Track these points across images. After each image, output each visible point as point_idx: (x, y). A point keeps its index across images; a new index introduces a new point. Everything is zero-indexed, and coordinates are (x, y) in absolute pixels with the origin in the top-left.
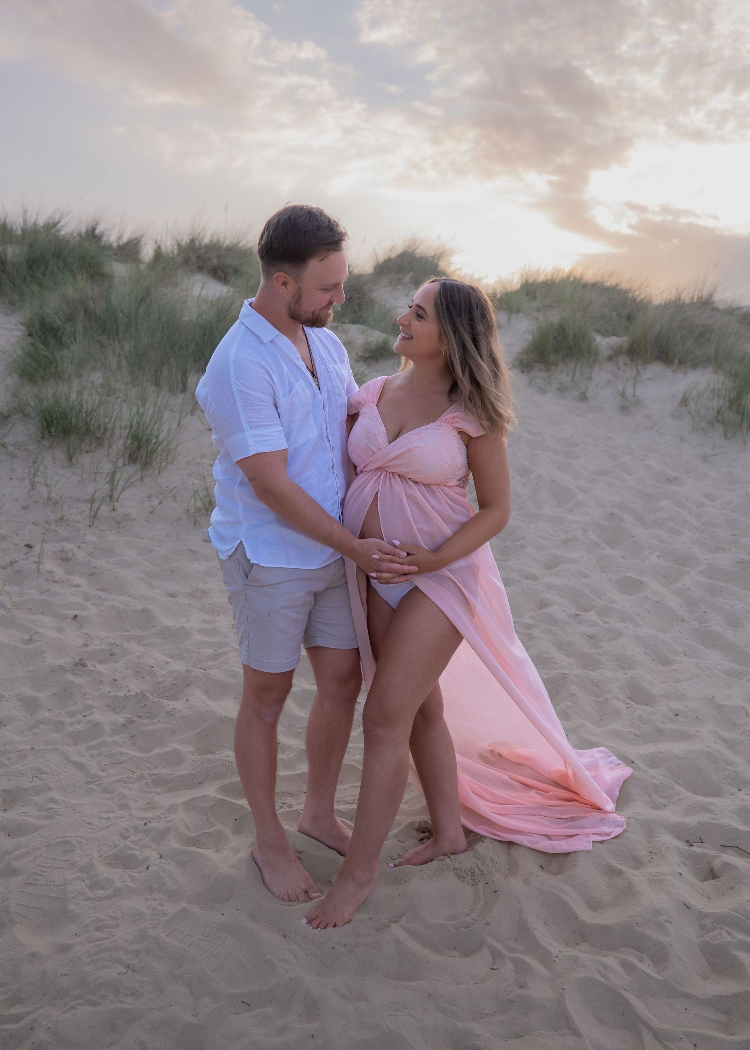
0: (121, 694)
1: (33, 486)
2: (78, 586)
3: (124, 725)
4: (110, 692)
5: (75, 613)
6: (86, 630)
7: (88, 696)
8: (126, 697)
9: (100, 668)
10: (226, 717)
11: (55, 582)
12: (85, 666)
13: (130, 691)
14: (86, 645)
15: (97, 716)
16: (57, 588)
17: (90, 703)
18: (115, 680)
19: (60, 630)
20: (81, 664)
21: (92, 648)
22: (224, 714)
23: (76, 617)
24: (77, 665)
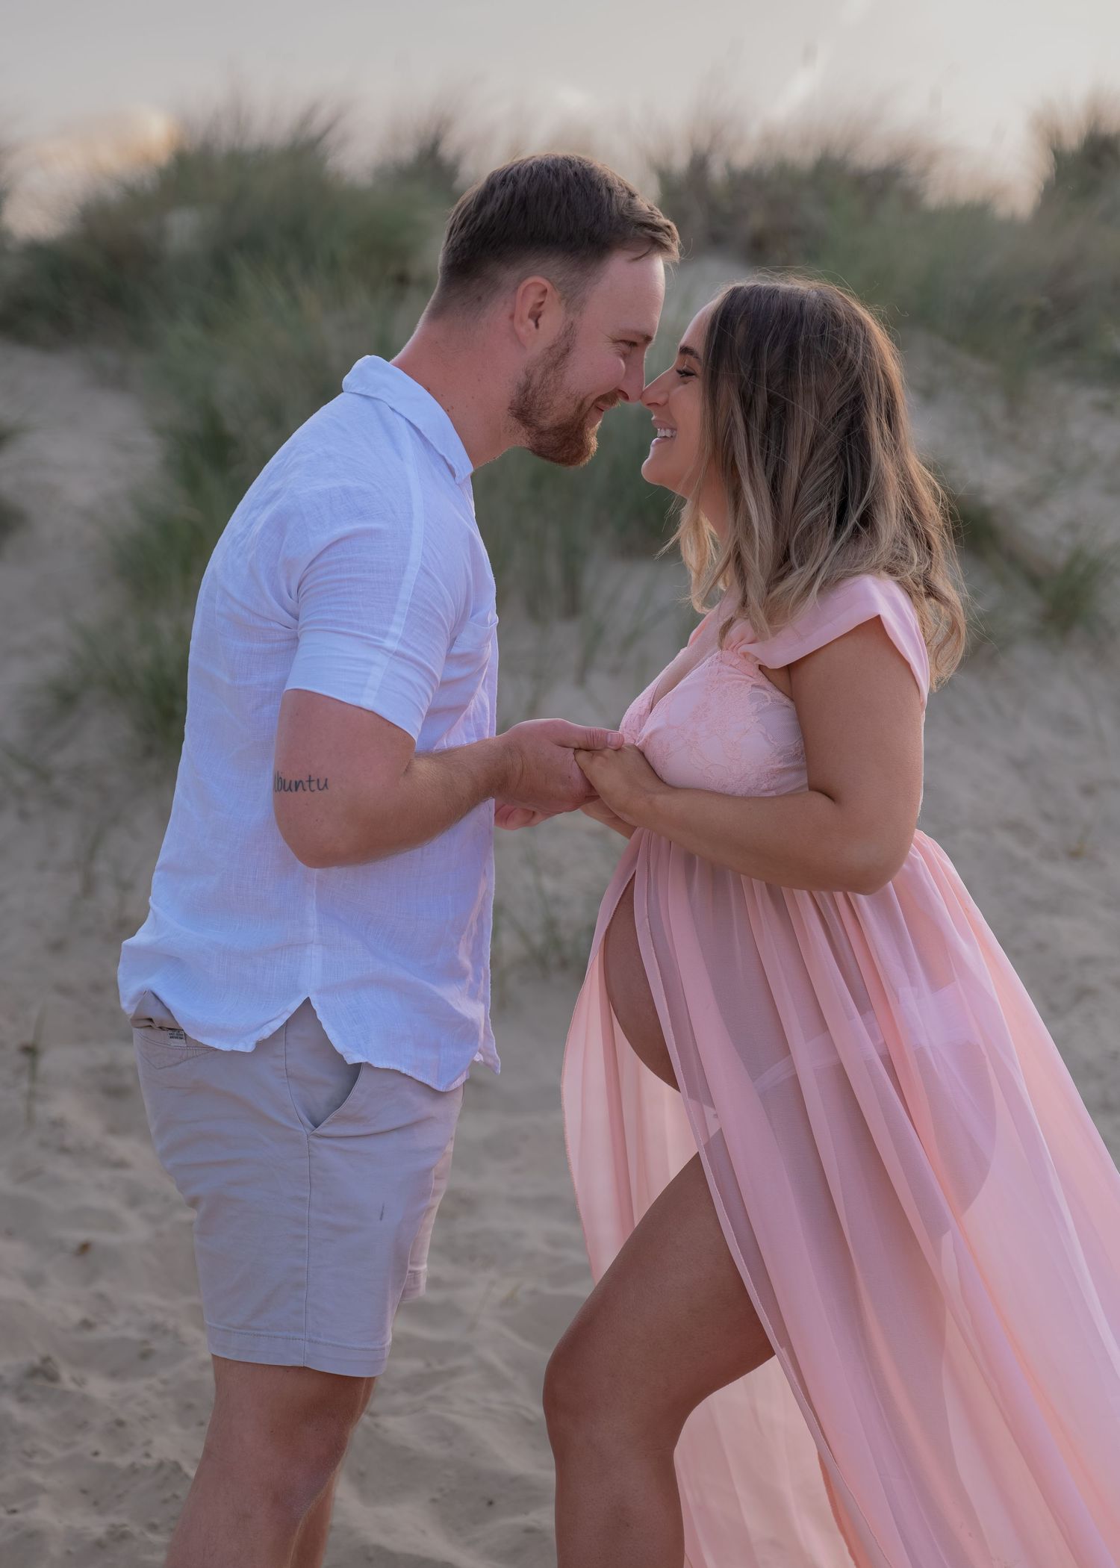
0: (123, 1461)
1: (89, 887)
2: (121, 1164)
3: (99, 1544)
4: (96, 1454)
5: (81, 1236)
6: (103, 1286)
7: (37, 1460)
8: (134, 1470)
9: (99, 1387)
10: (379, 1549)
11: (64, 1150)
12: (53, 1378)
13: (147, 1455)
14: (86, 1325)
15: (42, 1515)
16: (63, 1168)
17: (36, 1477)
18: (120, 1423)
19: (35, 1280)
20: (44, 1372)
21: (103, 1333)
22: (377, 1538)
23: (85, 1248)
24: (34, 1372)
